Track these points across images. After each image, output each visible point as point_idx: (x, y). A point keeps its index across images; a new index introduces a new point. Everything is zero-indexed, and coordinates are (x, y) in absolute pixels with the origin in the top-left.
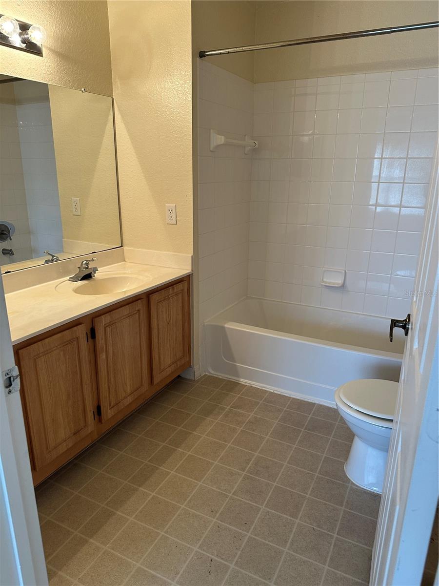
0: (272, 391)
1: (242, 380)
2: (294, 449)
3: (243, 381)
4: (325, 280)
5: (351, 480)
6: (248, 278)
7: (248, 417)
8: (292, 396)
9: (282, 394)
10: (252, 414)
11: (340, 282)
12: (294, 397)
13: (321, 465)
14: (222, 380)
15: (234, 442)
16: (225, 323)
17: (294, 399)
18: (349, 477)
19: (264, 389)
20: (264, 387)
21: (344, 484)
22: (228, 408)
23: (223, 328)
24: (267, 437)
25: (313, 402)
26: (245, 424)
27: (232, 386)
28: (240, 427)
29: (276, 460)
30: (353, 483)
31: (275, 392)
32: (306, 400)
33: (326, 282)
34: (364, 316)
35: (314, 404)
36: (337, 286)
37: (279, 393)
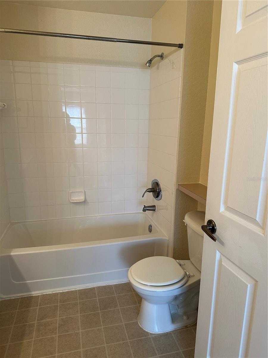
0: (61, 291)
1: (33, 293)
2: (103, 330)
3: (35, 293)
4: (72, 199)
5: (149, 332)
6: (9, 208)
7: (57, 322)
8: (77, 289)
9: (69, 290)
10: (58, 318)
11: (82, 198)
12: (79, 289)
13: (126, 332)
14: (16, 300)
15: (58, 350)
16: (11, 253)
17: (79, 290)
18: (147, 331)
19: (54, 292)
20: (54, 291)
21: (147, 337)
22: (36, 322)
23: (10, 257)
24: (80, 331)
25: (93, 287)
26: (58, 329)
27: (27, 302)
28: (56, 334)
29: (98, 347)
30: (151, 334)
31: (63, 291)
32: (87, 288)
33: (73, 200)
34: (100, 217)
35: (94, 288)
36: (81, 201)
37: (67, 291)
